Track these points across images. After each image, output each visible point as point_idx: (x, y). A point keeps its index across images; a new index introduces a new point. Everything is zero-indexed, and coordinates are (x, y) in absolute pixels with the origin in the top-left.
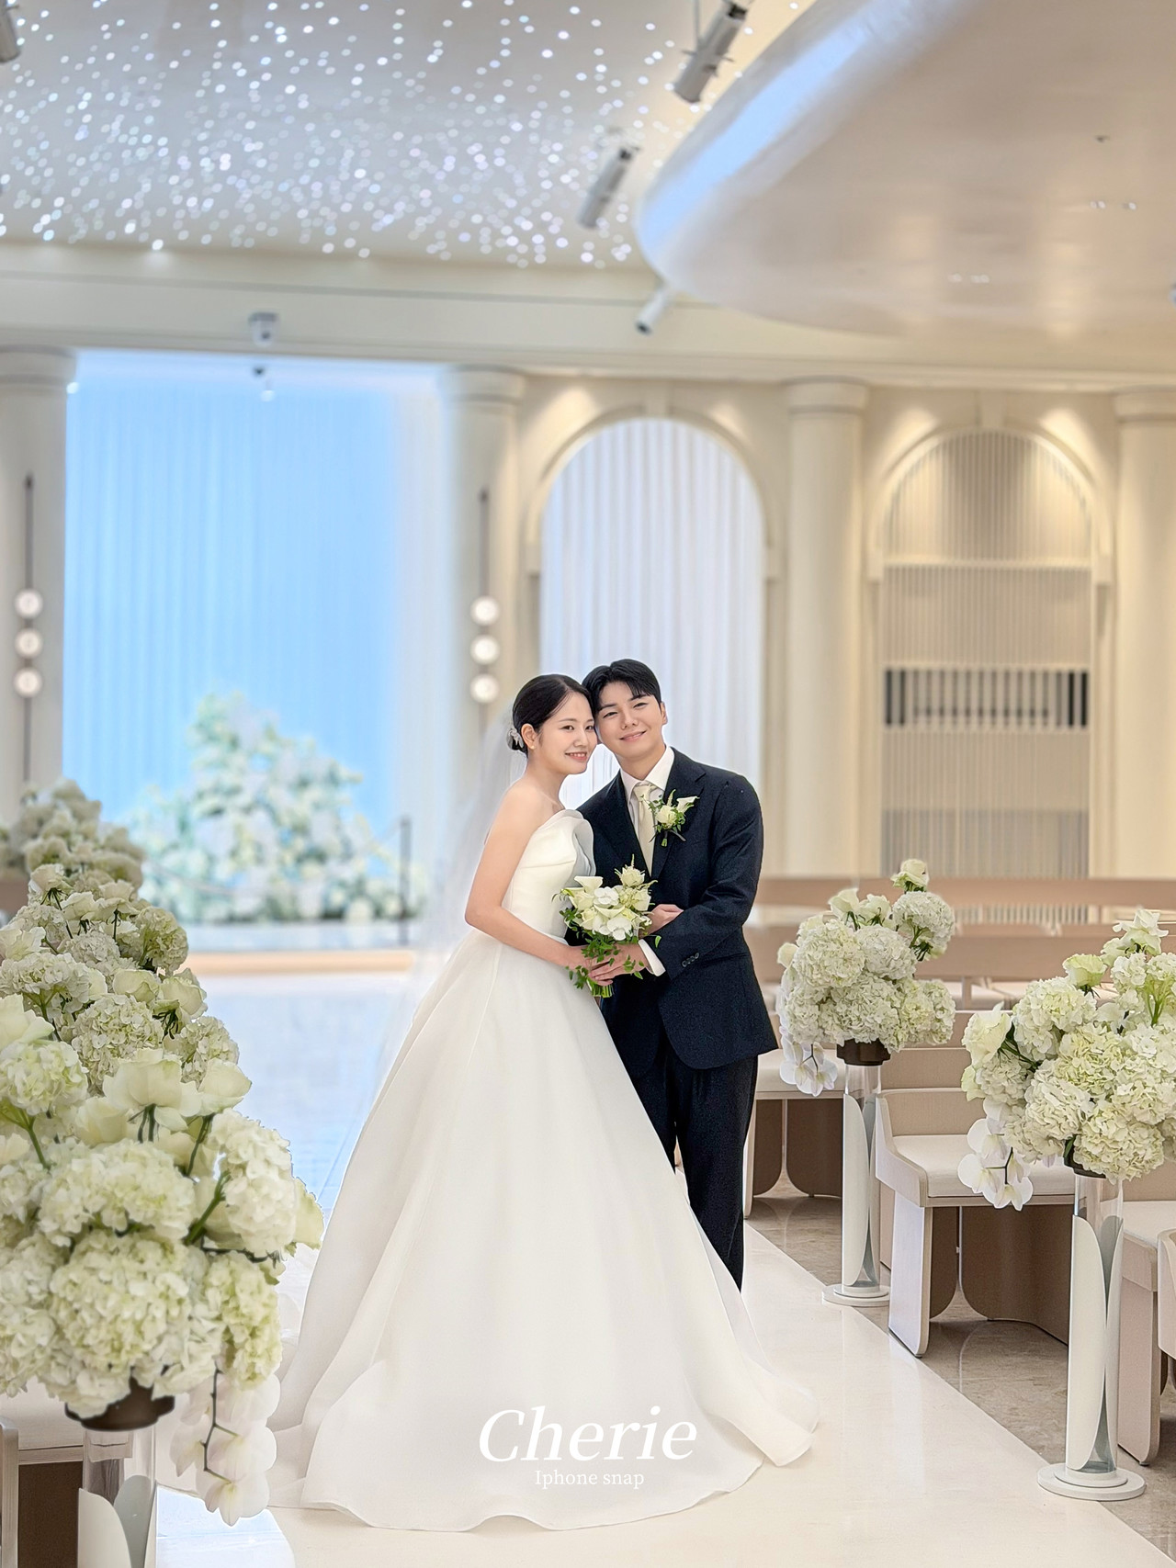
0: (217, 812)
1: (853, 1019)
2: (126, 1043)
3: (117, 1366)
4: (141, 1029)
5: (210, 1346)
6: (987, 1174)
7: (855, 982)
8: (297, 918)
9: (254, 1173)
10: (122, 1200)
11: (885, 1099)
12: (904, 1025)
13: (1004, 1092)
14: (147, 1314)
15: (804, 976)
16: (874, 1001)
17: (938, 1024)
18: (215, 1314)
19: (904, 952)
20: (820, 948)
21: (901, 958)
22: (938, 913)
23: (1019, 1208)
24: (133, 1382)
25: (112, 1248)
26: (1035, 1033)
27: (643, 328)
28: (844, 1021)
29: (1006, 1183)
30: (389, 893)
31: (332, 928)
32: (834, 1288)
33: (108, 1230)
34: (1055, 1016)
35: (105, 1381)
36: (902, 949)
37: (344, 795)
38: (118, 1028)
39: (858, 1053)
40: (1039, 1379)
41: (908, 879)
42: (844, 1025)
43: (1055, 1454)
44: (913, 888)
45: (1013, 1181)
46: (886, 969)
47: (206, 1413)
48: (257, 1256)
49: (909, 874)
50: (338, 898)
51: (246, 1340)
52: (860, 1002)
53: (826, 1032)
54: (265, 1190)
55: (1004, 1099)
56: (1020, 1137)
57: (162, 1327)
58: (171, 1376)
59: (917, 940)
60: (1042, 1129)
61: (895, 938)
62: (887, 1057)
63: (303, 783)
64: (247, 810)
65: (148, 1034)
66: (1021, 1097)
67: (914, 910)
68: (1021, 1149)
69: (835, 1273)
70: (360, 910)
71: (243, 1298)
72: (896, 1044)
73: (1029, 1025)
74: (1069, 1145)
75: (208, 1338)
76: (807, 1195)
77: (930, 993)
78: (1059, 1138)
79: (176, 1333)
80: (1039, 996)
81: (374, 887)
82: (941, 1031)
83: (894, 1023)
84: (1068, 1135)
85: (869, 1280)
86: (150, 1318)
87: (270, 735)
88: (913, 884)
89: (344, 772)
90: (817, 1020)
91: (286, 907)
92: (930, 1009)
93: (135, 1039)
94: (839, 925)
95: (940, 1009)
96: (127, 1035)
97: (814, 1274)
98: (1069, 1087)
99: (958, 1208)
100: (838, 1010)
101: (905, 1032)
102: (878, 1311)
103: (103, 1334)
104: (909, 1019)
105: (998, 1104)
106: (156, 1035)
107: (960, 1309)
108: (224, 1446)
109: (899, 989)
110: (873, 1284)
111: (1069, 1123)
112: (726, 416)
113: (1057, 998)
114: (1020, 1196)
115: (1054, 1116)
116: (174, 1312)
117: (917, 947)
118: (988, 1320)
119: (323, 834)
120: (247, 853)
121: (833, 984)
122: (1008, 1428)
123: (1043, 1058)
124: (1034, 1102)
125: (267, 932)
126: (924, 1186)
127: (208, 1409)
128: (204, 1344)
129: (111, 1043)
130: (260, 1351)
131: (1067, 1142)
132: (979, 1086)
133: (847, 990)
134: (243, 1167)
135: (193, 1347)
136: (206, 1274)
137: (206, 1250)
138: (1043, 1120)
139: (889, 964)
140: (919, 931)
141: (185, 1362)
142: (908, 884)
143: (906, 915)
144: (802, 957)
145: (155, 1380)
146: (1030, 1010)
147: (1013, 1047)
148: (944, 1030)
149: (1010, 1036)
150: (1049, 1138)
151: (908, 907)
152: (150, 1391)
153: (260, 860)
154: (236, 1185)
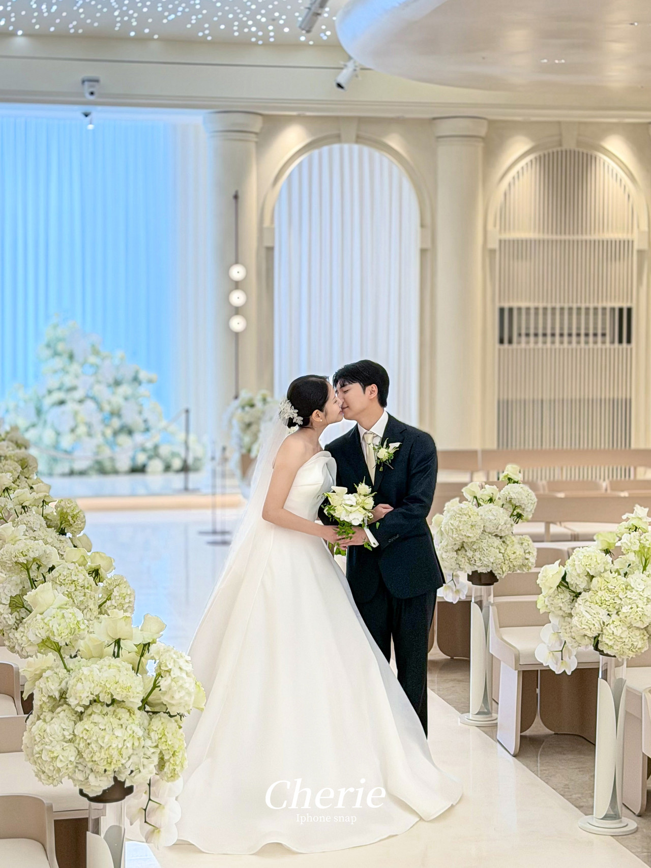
0: (62, 403)
1: (476, 559)
2: (75, 590)
3: (109, 771)
4: (83, 582)
5: (153, 761)
6: (552, 655)
7: (478, 538)
8: (116, 472)
9: (174, 674)
10: (110, 688)
11: (495, 607)
12: (506, 562)
13: (561, 609)
14: (124, 745)
15: (448, 535)
16: (489, 549)
17: (527, 561)
18: (155, 744)
19: (507, 520)
20: (457, 519)
21: (505, 524)
22: (526, 497)
23: (569, 673)
24: (115, 779)
25: (104, 712)
26: (578, 578)
27: (339, 86)
28: (472, 561)
29: (562, 659)
30: (174, 455)
31: (138, 477)
32: (465, 715)
33: (103, 704)
34: (588, 568)
35: (102, 778)
36: (505, 518)
37: (143, 390)
38: (71, 582)
39: (480, 579)
40: (582, 768)
41: (509, 476)
42: (471, 562)
43: (587, 810)
44: (512, 481)
45: (566, 658)
46: (496, 531)
47: (145, 793)
48: (172, 714)
49: (510, 474)
50: (141, 458)
51: (171, 757)
52: (481, 550)
53: (461, 566)
54: (181, 682)
55: (561, 613)
56: (570, 635)
57: (131, 751)
58: (134, 776)
59: (515, 512)
60: (581, 631)
61: (502, 512)
62: (497, 580)
63: (117, 383)
64: (81, 401)
65: (86, 585)
66: (570, 612)
67: (513, 496)
68: (570, 641)
69: (466, 706)
70: (156, 466)
71: (169, 736)
72: (501, 573)
73: (574, 573)
74: (596, 639)
75: (152, 756)
76: (449, 658)
77: (522, 543)
78: (591, 636)
79: (137, 754)
80: (580, 557)
81: (164, 451)
82: (528, 565)
83: (501, 561)
84: (595, 634)
85: (486, 711)
86: (125, 747)
87: (96, 352)
88: (512, 479)
89: (143, 375)
90: (456, 560)
91: (108, 465)
92: (522, 553)
93: (80, 588)
94: (470, 506)
95: (528, 553)
96: (75, 586)
97: (455, 707)
98: (596, 608)
99: (538, 671)
100: (468, 554)
101: (507, 566)
102: (491, 729)
103: (103, 755)
104: (509, 559)
105: (558, 616)
106: (91, 586)
107: (538, 728)
108: (154, 810)
109: (504, 542)
110: (488, 713)
111: (595, 628)
112: (395, 142)
113: (590, 558)
114: (570, 666)
115: (588, 624)
116: (136, 744)
117: (514, 516)
118: (555, 734)
119: (131, 417)
120: (82, 430)
121: (466, 540)
122: (563, 795)
123: (582, 591)
124: (576, 615)
125: (95, 480)
126: (517, 659)
127: (146, 791)
128: (150, 759)
129: (67, 591)
130: (178, 763)
131: (595, 638)
132: (547, 606)
133: (473, 543)
134: (169, 671)
135: (145, 761)
136: (149, 724)
137: (148, 712)
138: (581, 626)
139: (498, 527)
140: (515, 507)
141: (141, 769)
142: (509, 479)
143: (508, 498)
144: (447, 524)
145: (126, 778)
146: (574, 565)
147: (565, 584)
148: (530, 564)
149: (564, 578)
150: (585, 635)
151: (509, 493)
152: (124, 783)
153: (90, 435)
154: (165, 680)
